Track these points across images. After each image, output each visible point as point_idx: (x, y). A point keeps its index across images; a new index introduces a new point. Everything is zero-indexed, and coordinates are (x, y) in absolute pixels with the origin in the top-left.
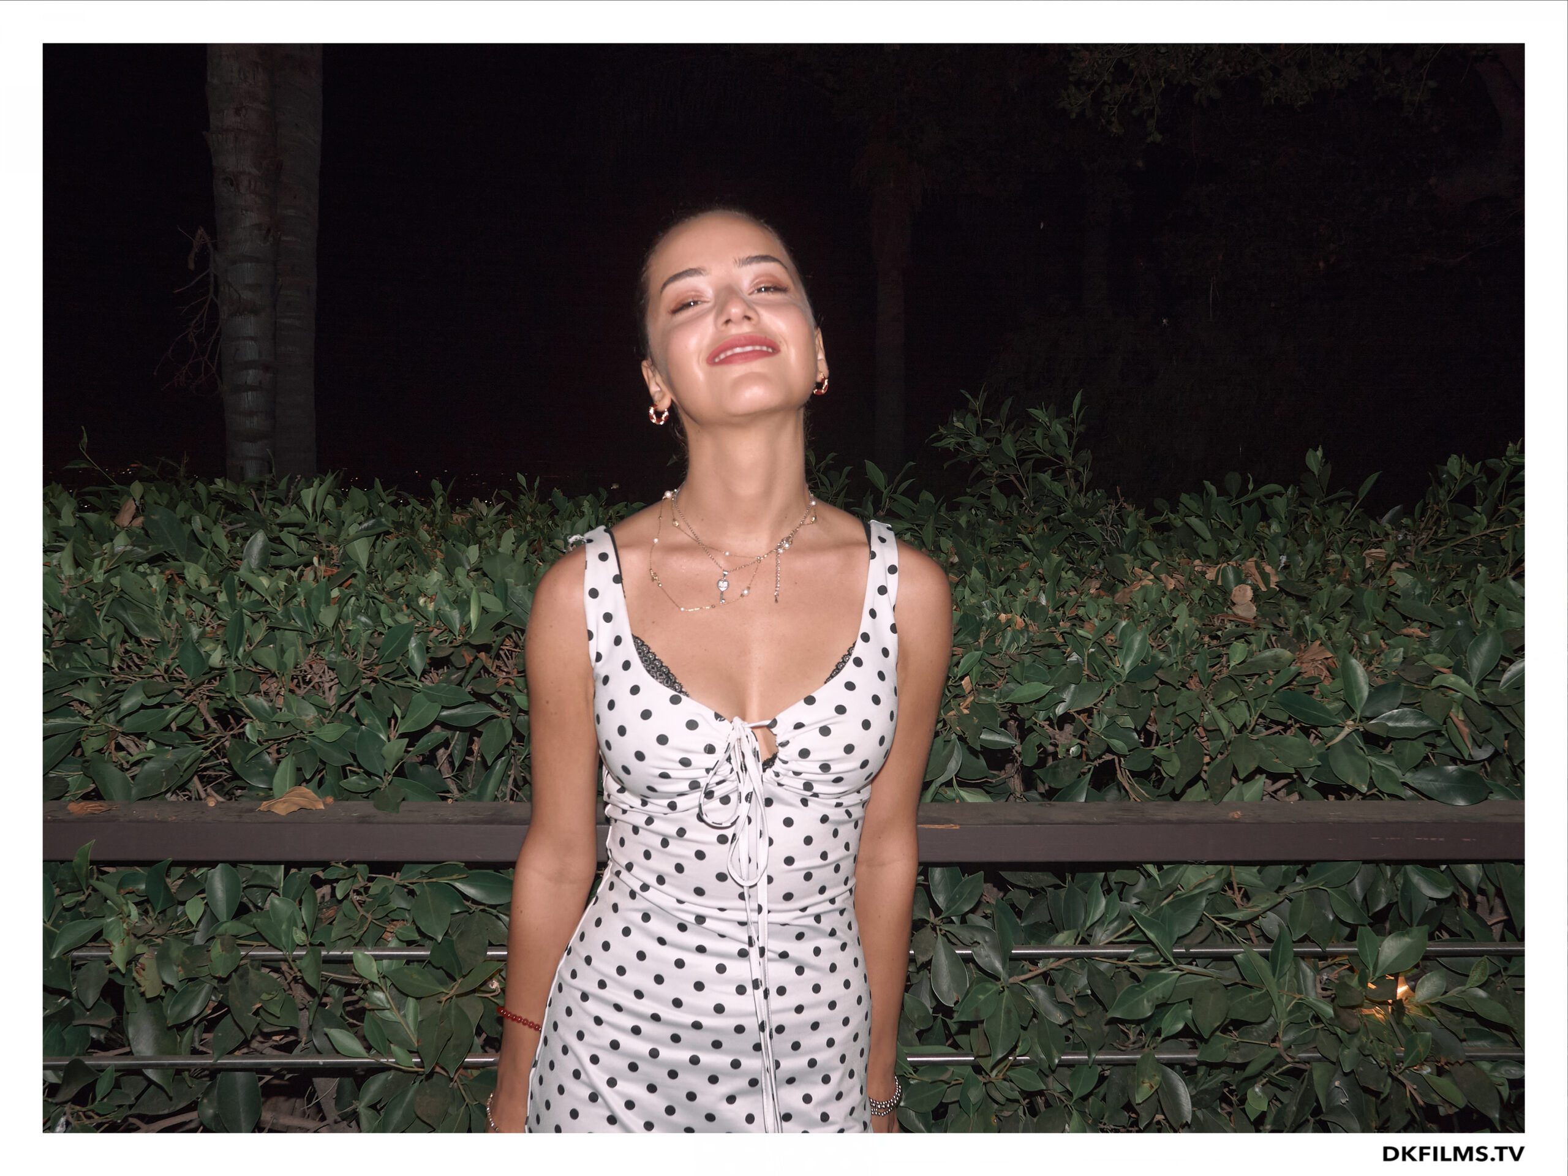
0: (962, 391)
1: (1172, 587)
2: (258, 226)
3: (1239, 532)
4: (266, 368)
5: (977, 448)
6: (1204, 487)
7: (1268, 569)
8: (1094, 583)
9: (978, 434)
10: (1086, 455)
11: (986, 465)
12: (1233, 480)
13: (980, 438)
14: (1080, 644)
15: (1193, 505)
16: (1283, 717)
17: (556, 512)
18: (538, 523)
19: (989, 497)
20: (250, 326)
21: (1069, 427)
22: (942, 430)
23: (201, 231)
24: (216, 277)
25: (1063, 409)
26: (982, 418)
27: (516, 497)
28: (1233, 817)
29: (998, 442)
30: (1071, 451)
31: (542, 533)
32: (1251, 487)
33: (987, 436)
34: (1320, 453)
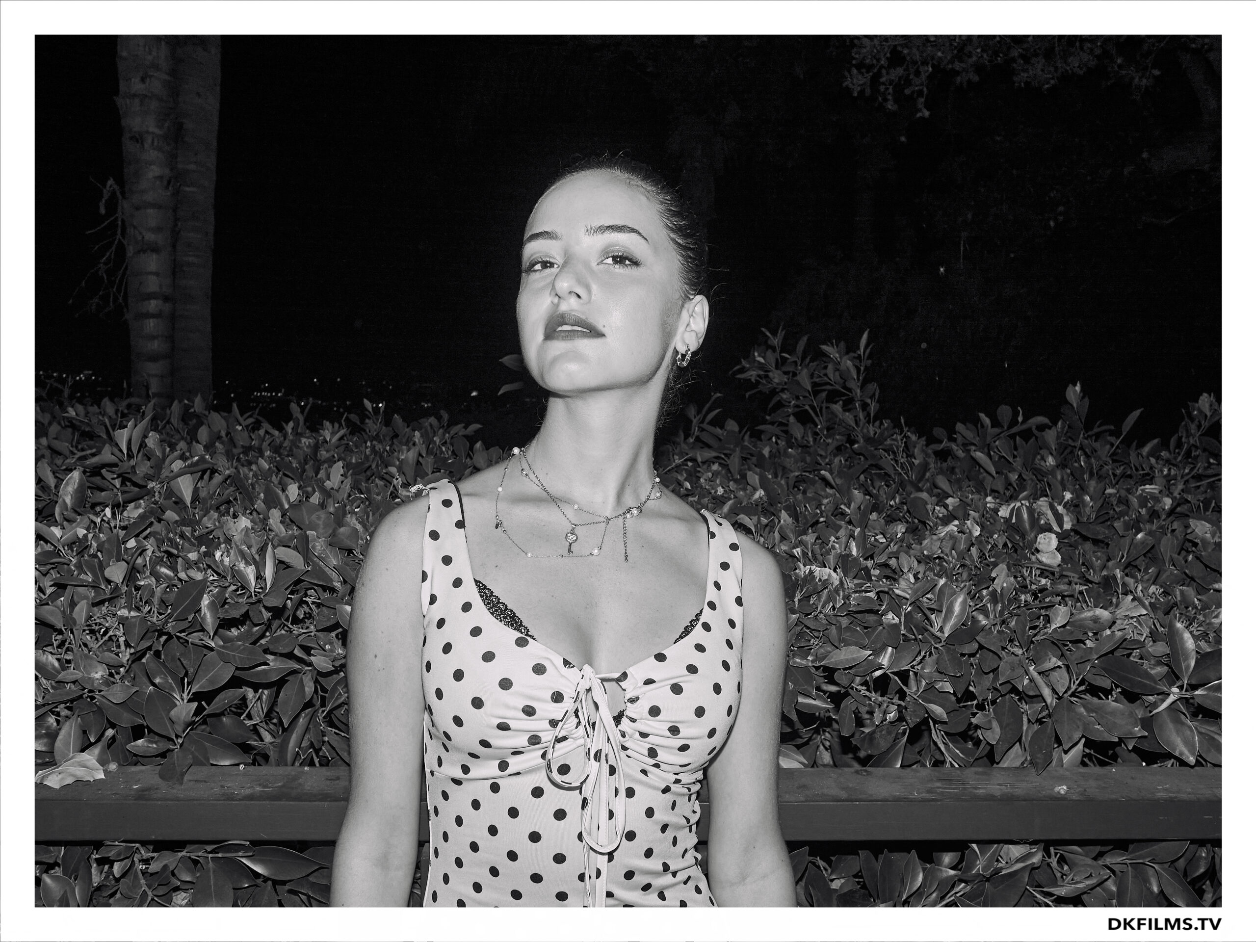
0: (763, 329)
1: (977, 533)
2: (161, 178)
3: (1018, 464)
4: (166, 299)
5: (776, 380)
6: (979, 419)
7: (1060, 509)
8: (900, 527)
9: (777, 368)
10: (873, 387)
11: (784, 396)
12: (1004, 412)
13: (779, 372)
14: (896, 604)
15: (970, 435)
16: (1106, 683)
17: (396, 436)
18: (378, 447)
19: (787, 425)
20: (152, 263)
21: (857, 362)
22: (744, 363)
23: (110, 182)
24: (123, 221)
25: (851, 348)
26: (781, 352)
27: (362, 422)
28: (1059, 792)
29: (795, 374)
30: (859, 384)
31: (381, 457)
32: (1020, 419)
33: (785, 369)
34: (1078, 388)
